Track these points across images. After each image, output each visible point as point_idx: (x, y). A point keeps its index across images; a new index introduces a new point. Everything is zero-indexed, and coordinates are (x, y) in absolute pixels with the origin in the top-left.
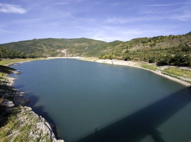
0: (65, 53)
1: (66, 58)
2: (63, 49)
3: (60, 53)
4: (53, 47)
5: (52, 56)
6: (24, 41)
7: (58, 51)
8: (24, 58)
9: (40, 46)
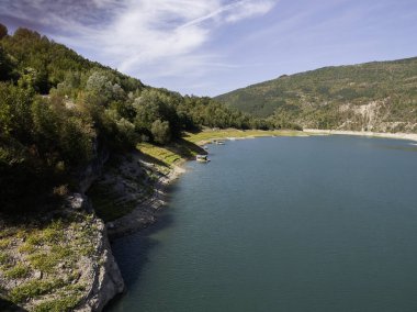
0: (371, 115)
1: (370, 134)
2: (365, 103)
3: (350, 115)
4: (331, 97)
5: (322, 126)
6: (259, 85)
7: (344, 108)
8: (245, 127)
9: (293, 96)
